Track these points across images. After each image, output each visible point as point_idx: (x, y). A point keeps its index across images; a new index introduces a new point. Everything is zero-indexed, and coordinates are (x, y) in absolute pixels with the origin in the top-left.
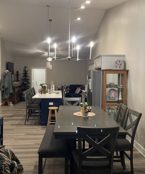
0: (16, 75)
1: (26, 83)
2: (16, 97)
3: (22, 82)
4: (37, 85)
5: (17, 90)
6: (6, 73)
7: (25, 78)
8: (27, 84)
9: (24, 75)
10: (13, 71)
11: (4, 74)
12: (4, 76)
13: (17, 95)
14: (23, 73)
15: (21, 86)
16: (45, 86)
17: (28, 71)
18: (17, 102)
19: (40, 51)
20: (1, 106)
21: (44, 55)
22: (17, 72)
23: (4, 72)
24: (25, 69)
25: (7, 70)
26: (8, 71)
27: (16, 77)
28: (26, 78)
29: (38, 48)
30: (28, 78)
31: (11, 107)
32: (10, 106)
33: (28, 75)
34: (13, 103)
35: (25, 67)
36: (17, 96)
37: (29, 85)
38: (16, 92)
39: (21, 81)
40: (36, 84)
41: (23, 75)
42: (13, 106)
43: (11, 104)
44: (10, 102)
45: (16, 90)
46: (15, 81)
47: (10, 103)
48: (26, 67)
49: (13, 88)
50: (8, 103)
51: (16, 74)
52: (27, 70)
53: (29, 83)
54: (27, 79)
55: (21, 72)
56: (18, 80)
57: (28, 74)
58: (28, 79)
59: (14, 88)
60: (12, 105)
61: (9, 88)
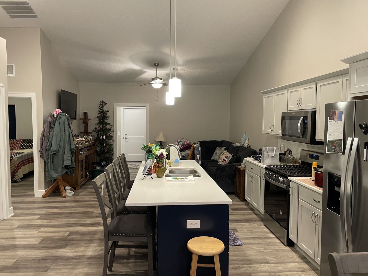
0: (82, 121)
3: (96, 136)
4: (127, 142)
6: (55, 115)
8: (107, 140)
9: (100, 120)
10: (76, 112)
13: (84, 167)
15: (94, 144)
16: (161, 154)
19: (136, 67)
20: (44, 197)
22: (85, 114)
36: (84, 170)
41: (97, 121)
43: (69, 192)
45: (80, 156)
47: (65, 190)
53: (110, 138)
54: (106, 129)
58: (109, 130)
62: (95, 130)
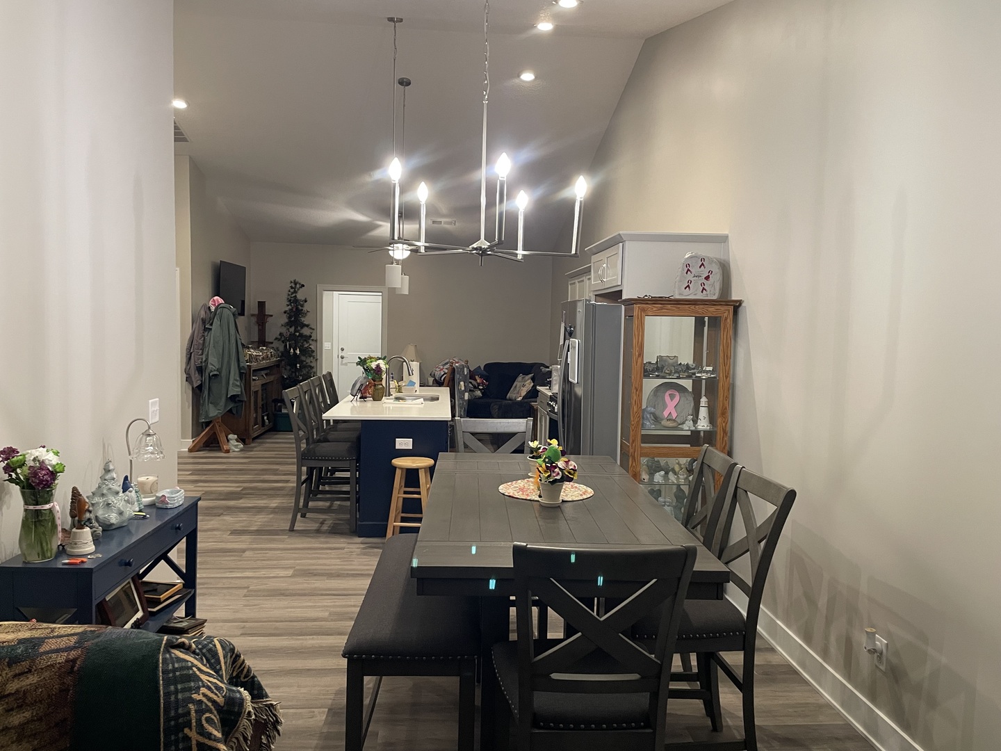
0: (254, 320)
1: (298, 352)
2: (256, 411)
3: (281, 348)
4: (346, 364)
5: (259, 383)
6: (213, 309)
7: (292, 330)
8: (303, 358)
9: (290, 318)
10: (243, 302)
11: (203, 314)
12: (204, 321)
13: (260, 403)
14: (287, 309)
15: (277, 366)
16: (378, 366)
17: (306, 301)
18: (256, 434)
19: (360, 217)
20: (190, 450)
21: (376, 233)
22: (261, 305)
23: (204, 305)
24: (295, 292)
25: (216, 298)
26: (221, 301)
27: (256, 329)
28: (296, 331)
29: (352, 204)
30: (306, 331)
31: (231, 454)
32: (228, 451)
33: (306, 320)
34: (242, 439)
35: (296, 283)
36: (260, 411)
37: (308, 361)
38: (256, 392)
39: (276, 344)
40: (342, 358)
41: (285, 319)
42: (242, 450)
43: (234, 443)
44: (231, 436)
45: (253, 383)
46: (252, 343)
47: (228, 441)
48: (296, 286)
49: (241, 374)
50: (222, 438)
51: (253, 315)
52: (300, 295)
53: (309, 352)
54: (301, 335)
55: (277, 308)
56: (262, 342)
57: (305, 314)
58: (308, 338)
59: (245, 375)
60: (236, 446)
61: (224, 373)
62: (279, 337)
